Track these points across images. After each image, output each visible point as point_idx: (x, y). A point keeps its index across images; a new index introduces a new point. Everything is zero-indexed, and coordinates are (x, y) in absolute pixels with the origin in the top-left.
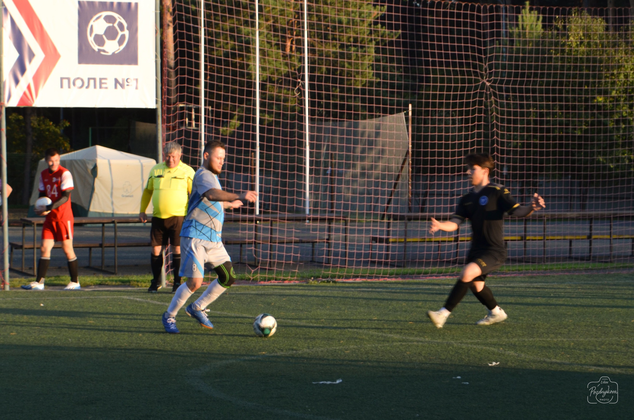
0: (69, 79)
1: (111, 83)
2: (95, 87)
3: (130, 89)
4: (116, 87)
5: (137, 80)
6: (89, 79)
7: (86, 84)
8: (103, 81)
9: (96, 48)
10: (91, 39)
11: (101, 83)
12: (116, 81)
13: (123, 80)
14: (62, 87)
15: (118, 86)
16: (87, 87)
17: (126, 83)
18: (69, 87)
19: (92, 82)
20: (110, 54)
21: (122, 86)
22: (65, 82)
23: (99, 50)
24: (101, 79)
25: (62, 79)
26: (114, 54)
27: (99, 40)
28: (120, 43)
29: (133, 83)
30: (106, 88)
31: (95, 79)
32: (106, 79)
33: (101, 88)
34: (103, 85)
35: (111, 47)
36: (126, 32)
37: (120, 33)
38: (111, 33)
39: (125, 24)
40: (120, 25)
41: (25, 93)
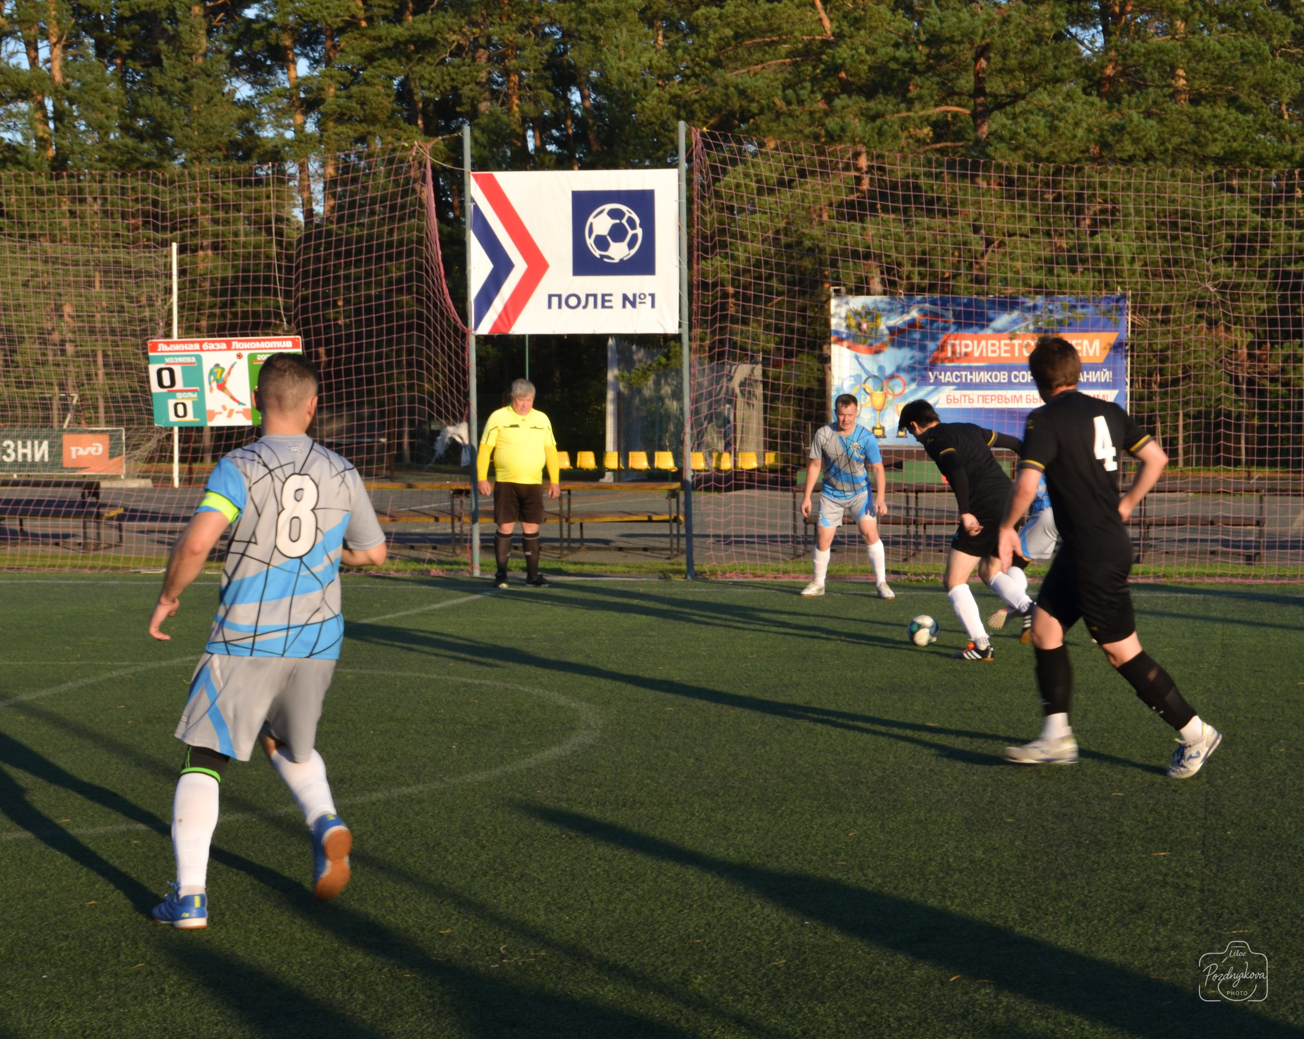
0: (560, 296)
1: (617, 301)
2: (596, 307)
3: (644, 308)
4: (624, 306)
5: (653, 296)
6: (588, 296)
7: (583, 303)
8: (607, 298)
9: (597, 253)
10: (590, 242)
11: (604, 301)
12: (625, 297)
13: (634, 295)
14: (550, 306)
15: (627, 304)
16: (585, 307)
17: (638, 300)
18: (560, 307)
19: (591, 299)
20: (617, 260)
21: (633, 304)
22: (555, 300)
23: (602, 257)
24: (603, 296)
25: (550, 296)
26: (621, 260)
27: (602, 243)
28: (631, 245)
29: (649, 299)
30: (611, 307)
31: (595, 296)
32: (611, 295)
33: (603, 306)
34: (607, 304)
35: (618, 251)
36: (639, 231)
37: (631, 233)
38: (618, 233)
39: (637, 221)
40: (631, 222)
41: (500, 317)
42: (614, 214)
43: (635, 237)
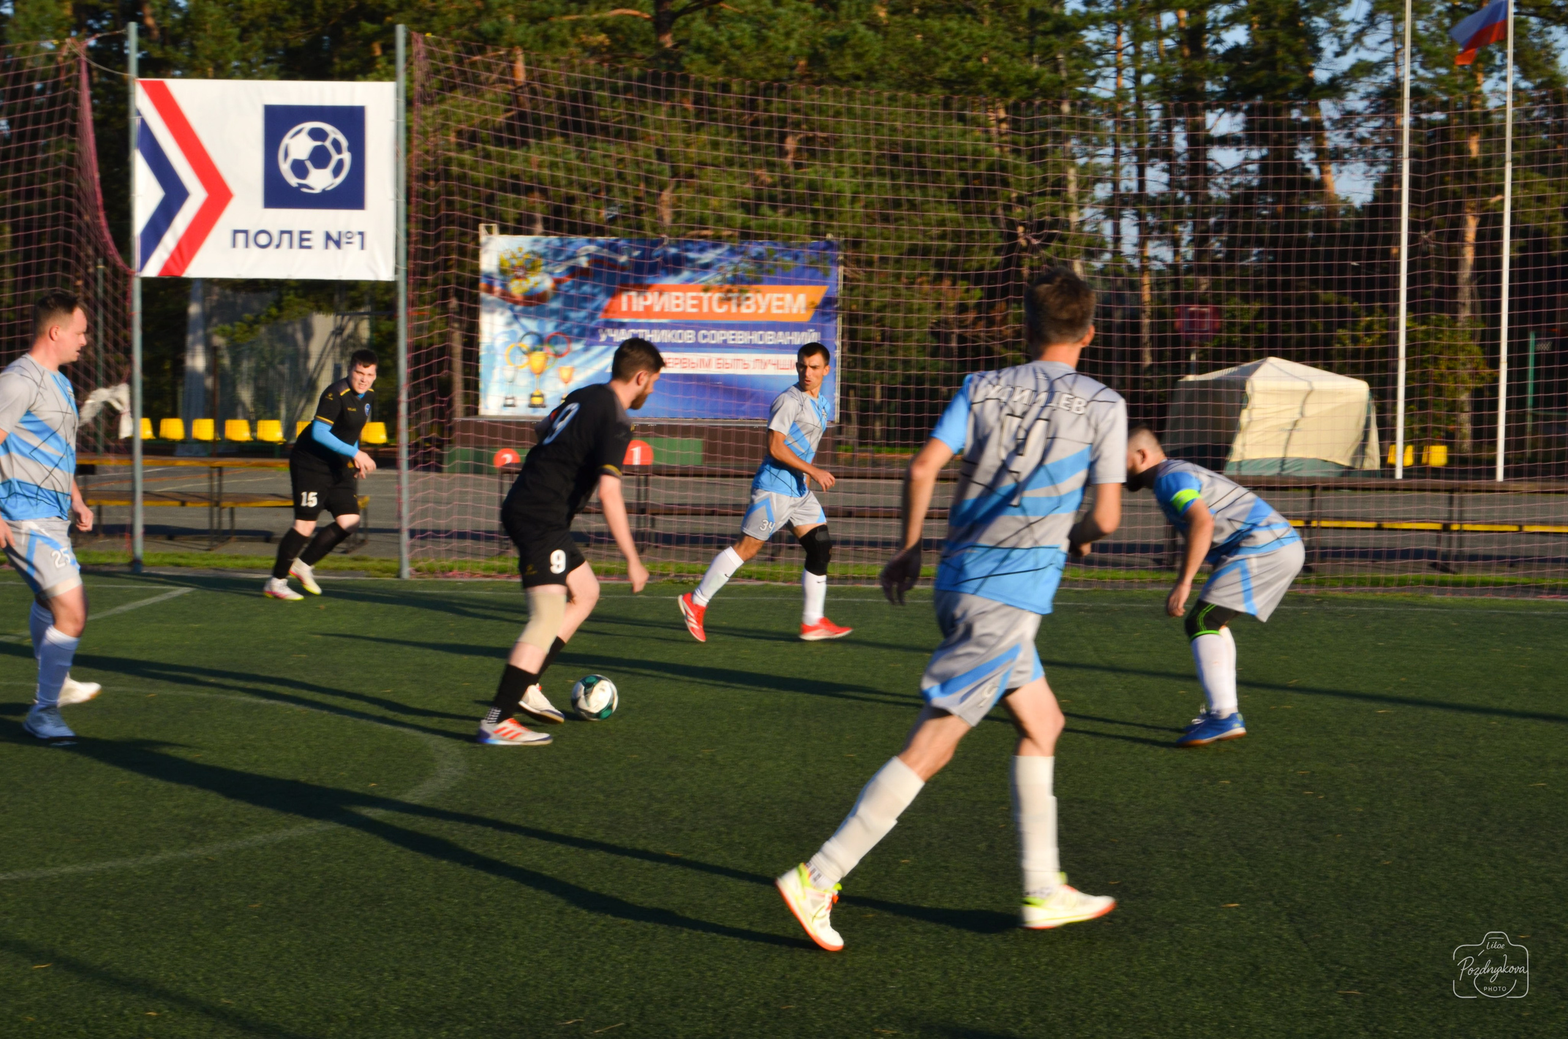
0: (246, 232)
1: (318, 240)
2: (291, 246)
3: (352, 250)
4: (327, 247)
5: (362, 234)
6: (282, 232)
7: (275, 242)
8: (306, 236)
9: (293, 181)
10: (285, 167)
11: (302, 240)
12: (328, 237)
13: (340, 234)
14: (234, 245)
15: (331, 244)
16: (278, 246)
17: (344, 240)
18: (247, 246)
19: (286, 237)
20: (318, 191)
21: (338, 244)
22: (241, 237)
23: (300, 185)
24: (302, 233)
25: (235, 232)
26: (324, 191)
27: (299, 168)
28: (336, 173)
29: (357, 239)
30: (309, 247)
31: (290, 232)
32: (309, 232)
33: (302, 247)
34: (305, 243)
35: (320, 180)
36: (346, 157)
37: (336, 157)
38: (320, 158)
39: (344, 142)
40: (336, 144)
41: (172, 257)
42: (317, 134)
43: (340, 163)
